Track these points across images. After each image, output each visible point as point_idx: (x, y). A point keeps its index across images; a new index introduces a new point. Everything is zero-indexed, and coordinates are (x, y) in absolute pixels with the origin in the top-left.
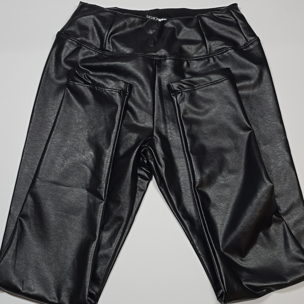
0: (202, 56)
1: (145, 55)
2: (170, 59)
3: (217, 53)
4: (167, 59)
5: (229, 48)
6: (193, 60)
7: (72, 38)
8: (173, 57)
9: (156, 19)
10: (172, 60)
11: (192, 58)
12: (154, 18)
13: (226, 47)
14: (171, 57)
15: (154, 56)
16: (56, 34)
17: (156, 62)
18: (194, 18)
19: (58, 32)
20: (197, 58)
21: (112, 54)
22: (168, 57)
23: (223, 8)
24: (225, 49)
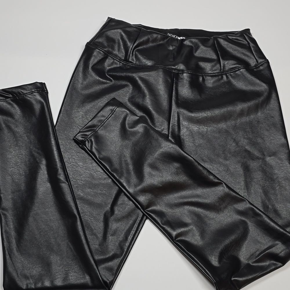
0: (216, 73)
1: (165, 67)
2: (187, 73)
3: (230, 71)
4: (185, 73)
5: (241, 67)
6: (208, 76)
7: (100, 48)
8: (190, 72)
9: (176, 37)
10: (189, 75)
11: (207, 74)
12: (174, 36)
13: (238, 67)
14: (188, 71)
15: (173, 69)
16: (85, 44)
17: (174, 75)
18: (211, 39)
19: (88, 42)
20: (211, 75)
21: (135, 65)
22: (186, 71)
23: (237, 32)
24: (238, 68)
